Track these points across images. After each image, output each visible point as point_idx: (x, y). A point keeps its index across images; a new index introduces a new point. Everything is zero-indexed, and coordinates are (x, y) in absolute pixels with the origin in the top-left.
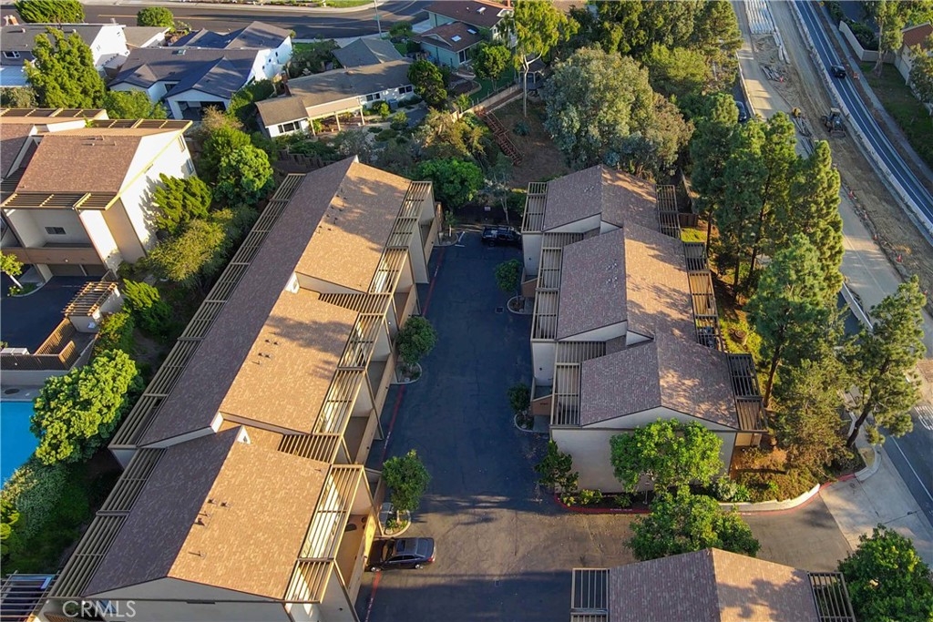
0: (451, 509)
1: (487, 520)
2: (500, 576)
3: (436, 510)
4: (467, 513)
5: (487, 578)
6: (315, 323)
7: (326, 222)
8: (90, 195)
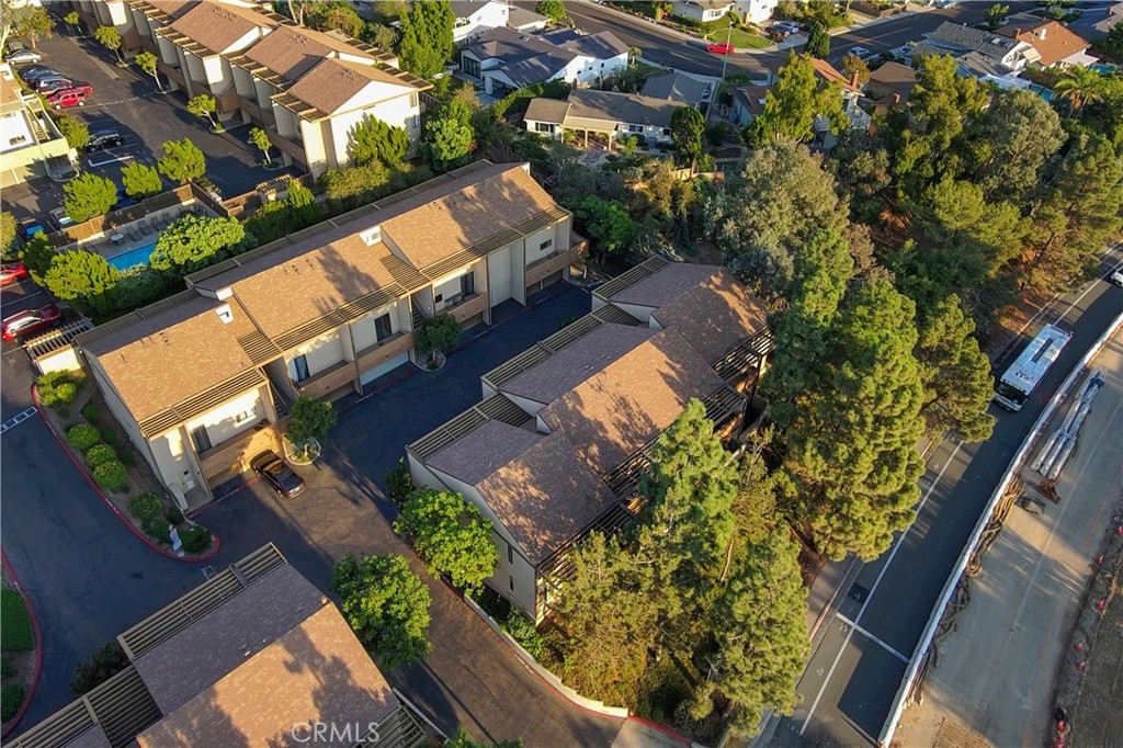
0: (344, 474)
1: (355, 502)
2: (314, 543)
3: (335, 468)
4: (348, 485)
5: (306, 538)
6: (355, 268)
7: (444, 201)
8: (315, 110)
